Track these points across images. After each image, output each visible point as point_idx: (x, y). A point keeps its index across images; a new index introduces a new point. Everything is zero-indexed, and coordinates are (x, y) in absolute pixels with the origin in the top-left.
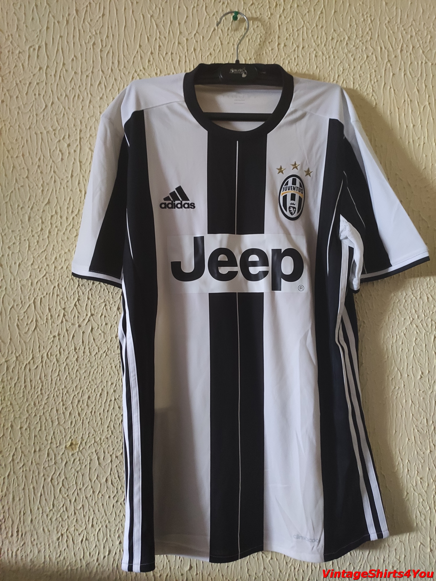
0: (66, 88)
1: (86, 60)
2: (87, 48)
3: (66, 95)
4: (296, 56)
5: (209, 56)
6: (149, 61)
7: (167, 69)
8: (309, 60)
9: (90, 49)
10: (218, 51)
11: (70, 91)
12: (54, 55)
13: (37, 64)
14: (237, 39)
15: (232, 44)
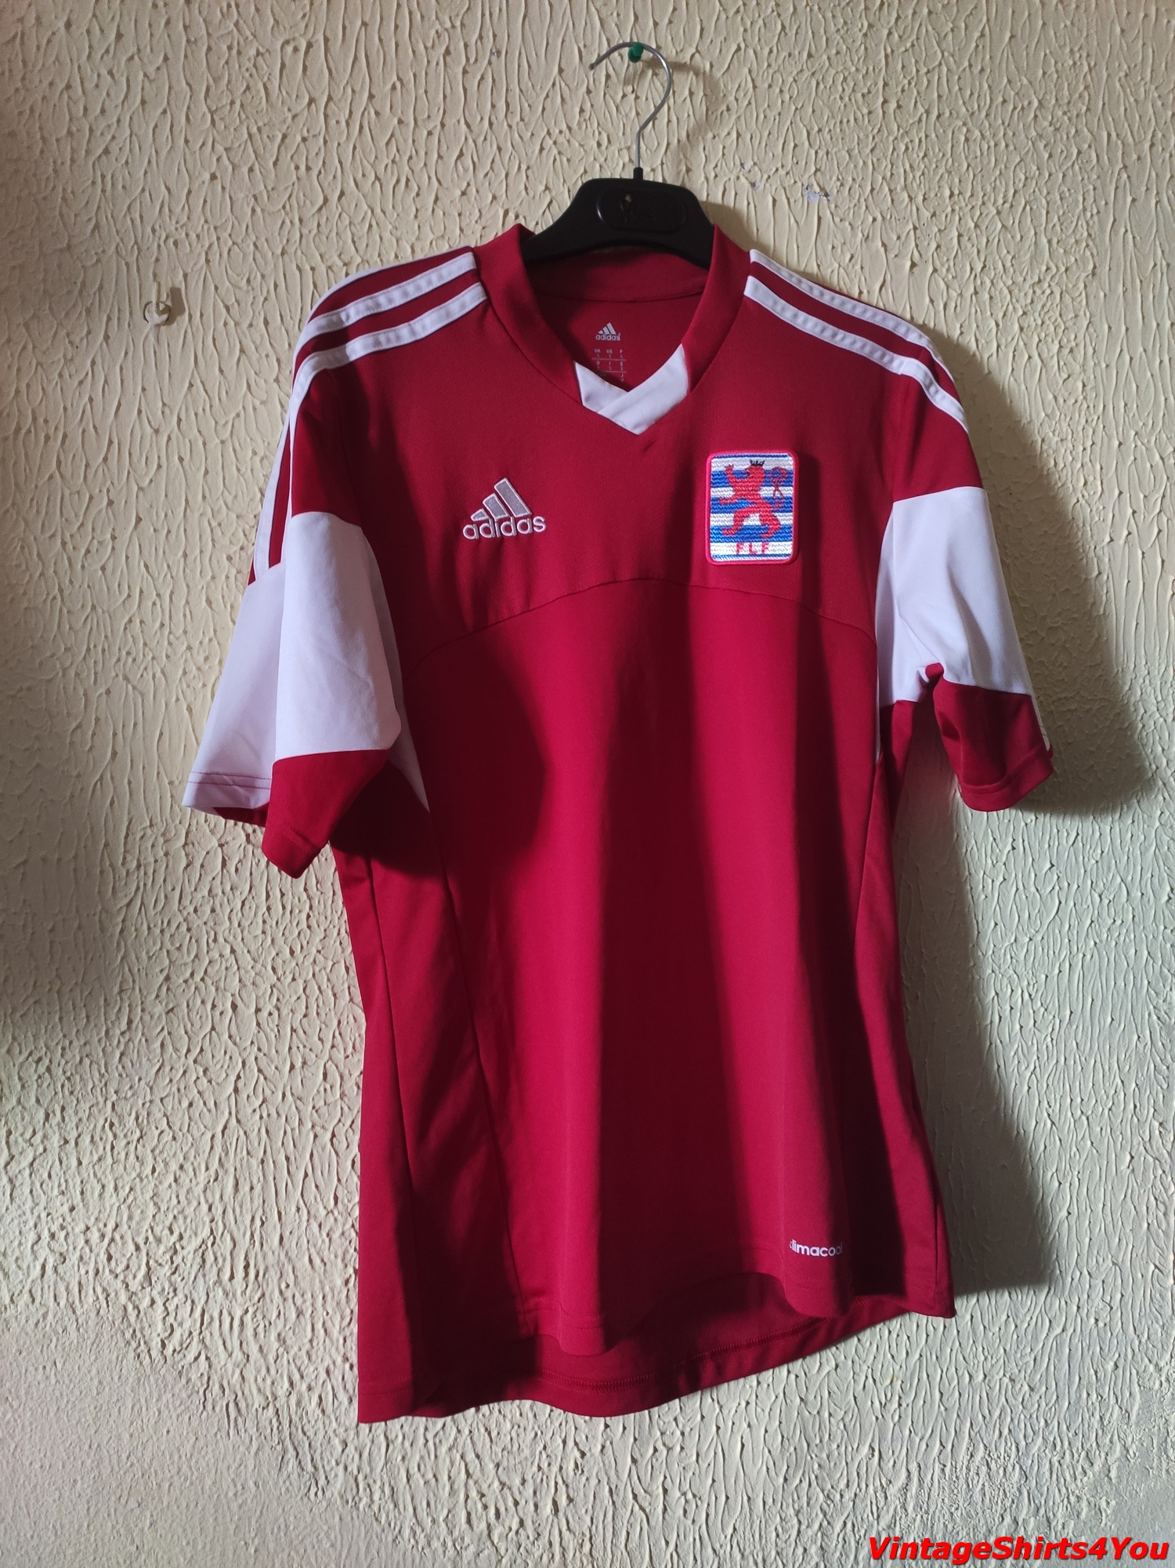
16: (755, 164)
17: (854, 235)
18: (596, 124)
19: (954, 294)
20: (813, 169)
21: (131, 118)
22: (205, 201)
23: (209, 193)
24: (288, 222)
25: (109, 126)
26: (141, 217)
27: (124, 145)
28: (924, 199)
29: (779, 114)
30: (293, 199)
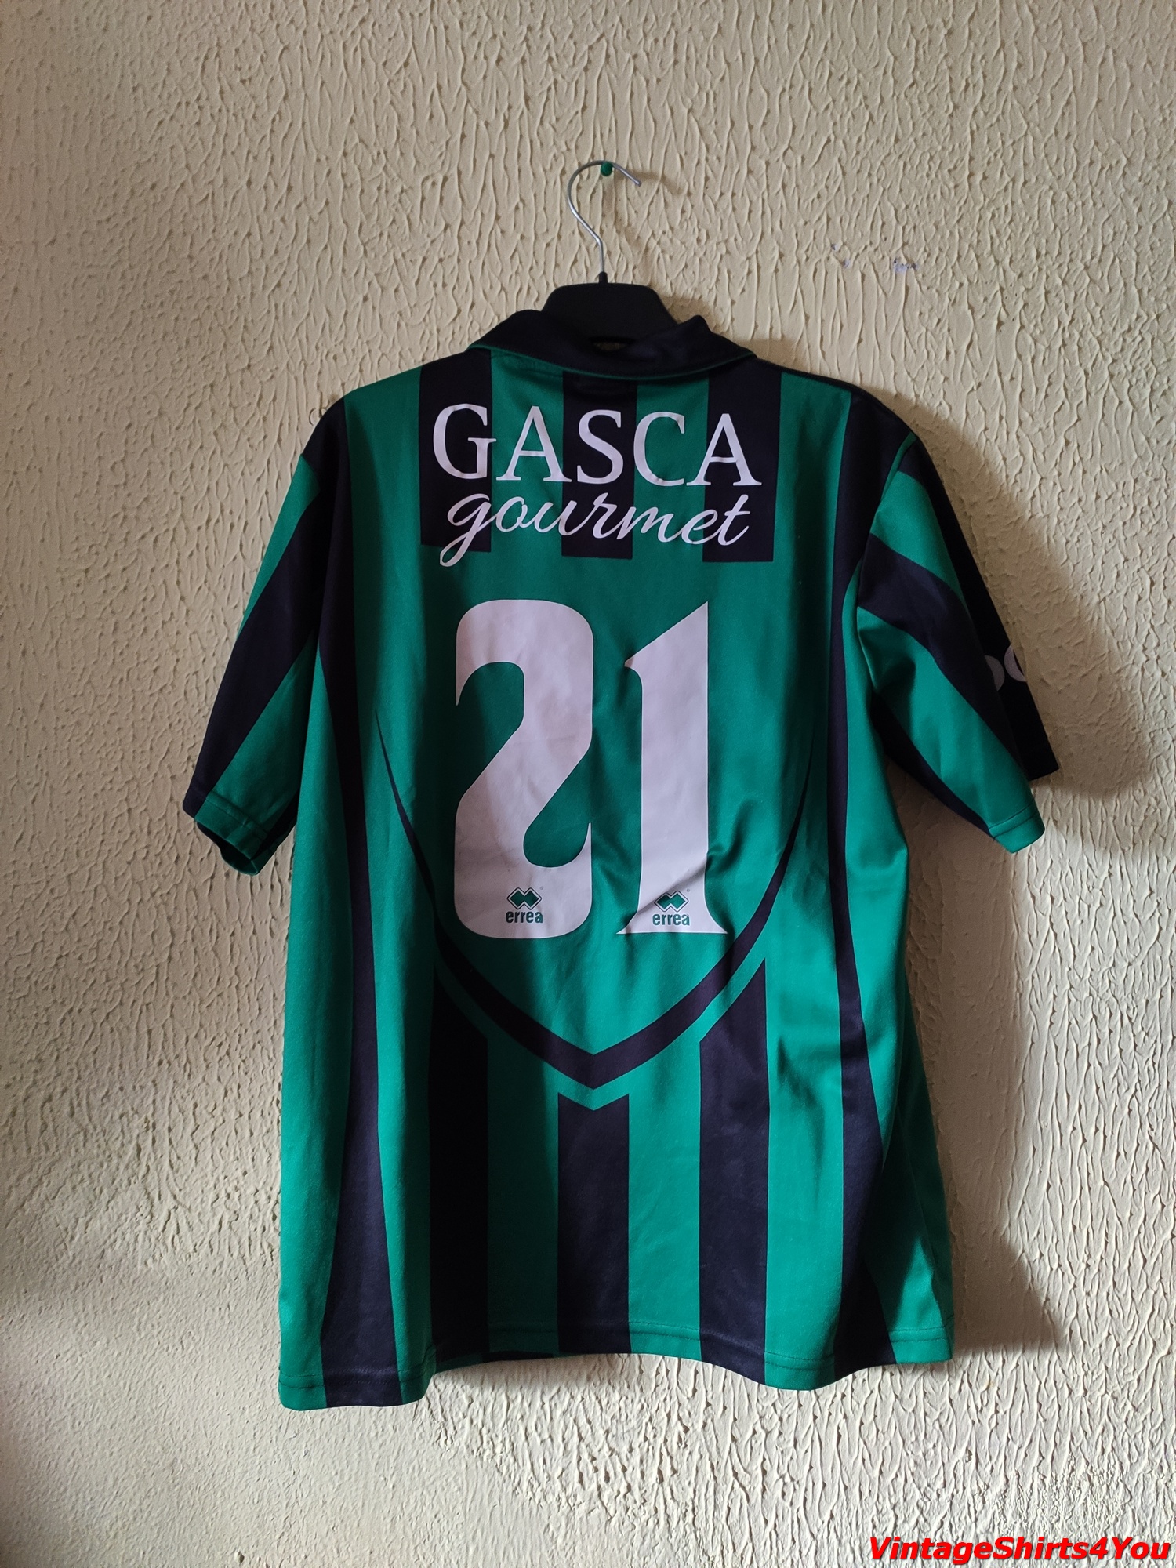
0: (502, 270)
1: (545, 209)
2: (547, 182)
3: (503, 288)
4: (1009, 202)
5: (816, 200)
6: (683, 212)
7: (721, 228)
8: (1039, 210)
9: (555, 184)
10: (836, 188)
11: (511, 278)
12: (475, 197)
13: (440, 216)
14: (879, 163)
15: (866, 174)
16: (844, 244)
17: (941, 300)
18: (696, 223)
19: (1042, 348)
20: (901, 243)
21: (299, 256)
22: (359, 320)
23: (363, 313)
24: (427, 332)
25: (281, 264)
26: (307, 337)
27: (293, 278)
28: (1011, 262)
29: (868, 196)
30: (432, 310)
